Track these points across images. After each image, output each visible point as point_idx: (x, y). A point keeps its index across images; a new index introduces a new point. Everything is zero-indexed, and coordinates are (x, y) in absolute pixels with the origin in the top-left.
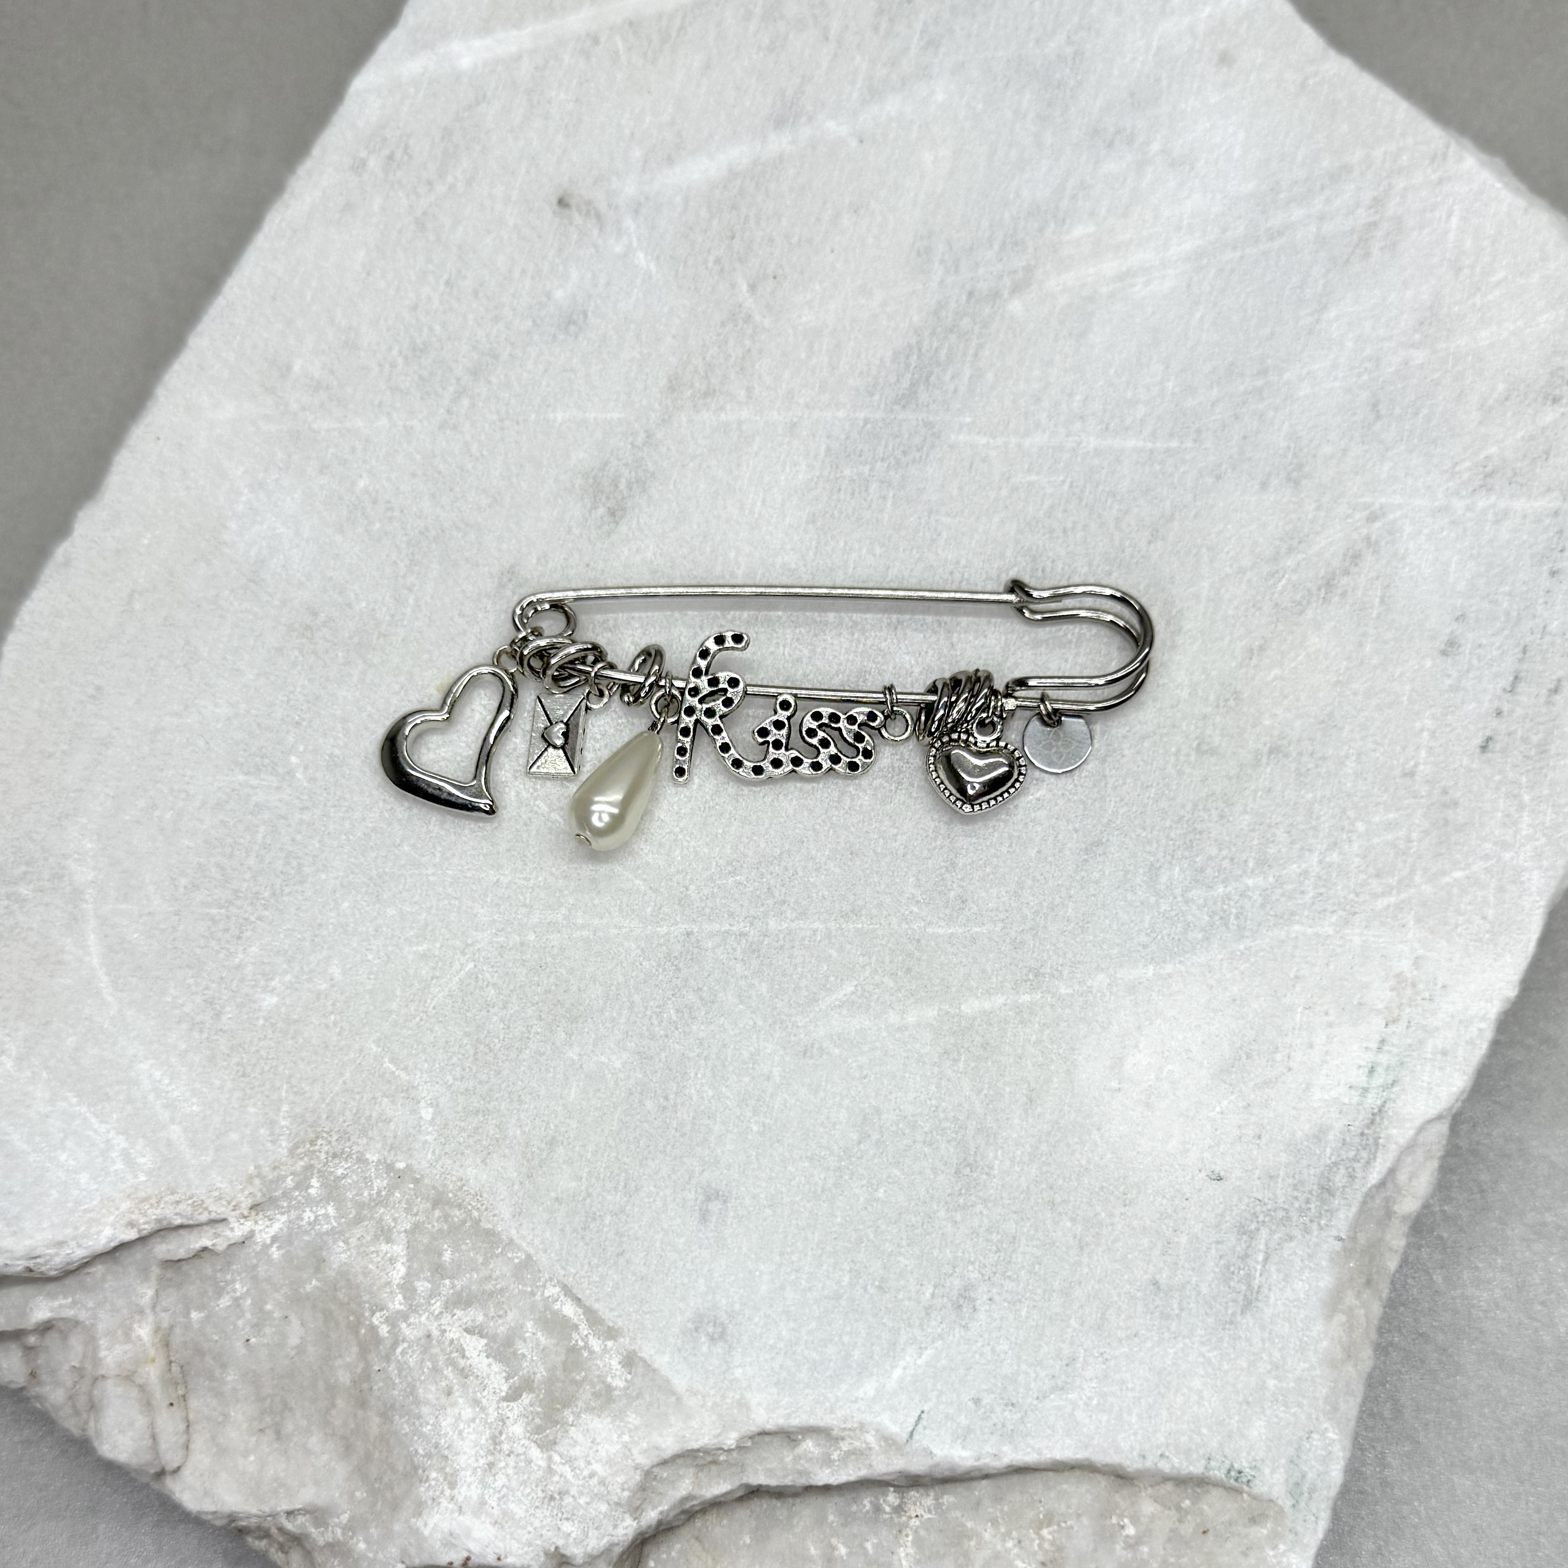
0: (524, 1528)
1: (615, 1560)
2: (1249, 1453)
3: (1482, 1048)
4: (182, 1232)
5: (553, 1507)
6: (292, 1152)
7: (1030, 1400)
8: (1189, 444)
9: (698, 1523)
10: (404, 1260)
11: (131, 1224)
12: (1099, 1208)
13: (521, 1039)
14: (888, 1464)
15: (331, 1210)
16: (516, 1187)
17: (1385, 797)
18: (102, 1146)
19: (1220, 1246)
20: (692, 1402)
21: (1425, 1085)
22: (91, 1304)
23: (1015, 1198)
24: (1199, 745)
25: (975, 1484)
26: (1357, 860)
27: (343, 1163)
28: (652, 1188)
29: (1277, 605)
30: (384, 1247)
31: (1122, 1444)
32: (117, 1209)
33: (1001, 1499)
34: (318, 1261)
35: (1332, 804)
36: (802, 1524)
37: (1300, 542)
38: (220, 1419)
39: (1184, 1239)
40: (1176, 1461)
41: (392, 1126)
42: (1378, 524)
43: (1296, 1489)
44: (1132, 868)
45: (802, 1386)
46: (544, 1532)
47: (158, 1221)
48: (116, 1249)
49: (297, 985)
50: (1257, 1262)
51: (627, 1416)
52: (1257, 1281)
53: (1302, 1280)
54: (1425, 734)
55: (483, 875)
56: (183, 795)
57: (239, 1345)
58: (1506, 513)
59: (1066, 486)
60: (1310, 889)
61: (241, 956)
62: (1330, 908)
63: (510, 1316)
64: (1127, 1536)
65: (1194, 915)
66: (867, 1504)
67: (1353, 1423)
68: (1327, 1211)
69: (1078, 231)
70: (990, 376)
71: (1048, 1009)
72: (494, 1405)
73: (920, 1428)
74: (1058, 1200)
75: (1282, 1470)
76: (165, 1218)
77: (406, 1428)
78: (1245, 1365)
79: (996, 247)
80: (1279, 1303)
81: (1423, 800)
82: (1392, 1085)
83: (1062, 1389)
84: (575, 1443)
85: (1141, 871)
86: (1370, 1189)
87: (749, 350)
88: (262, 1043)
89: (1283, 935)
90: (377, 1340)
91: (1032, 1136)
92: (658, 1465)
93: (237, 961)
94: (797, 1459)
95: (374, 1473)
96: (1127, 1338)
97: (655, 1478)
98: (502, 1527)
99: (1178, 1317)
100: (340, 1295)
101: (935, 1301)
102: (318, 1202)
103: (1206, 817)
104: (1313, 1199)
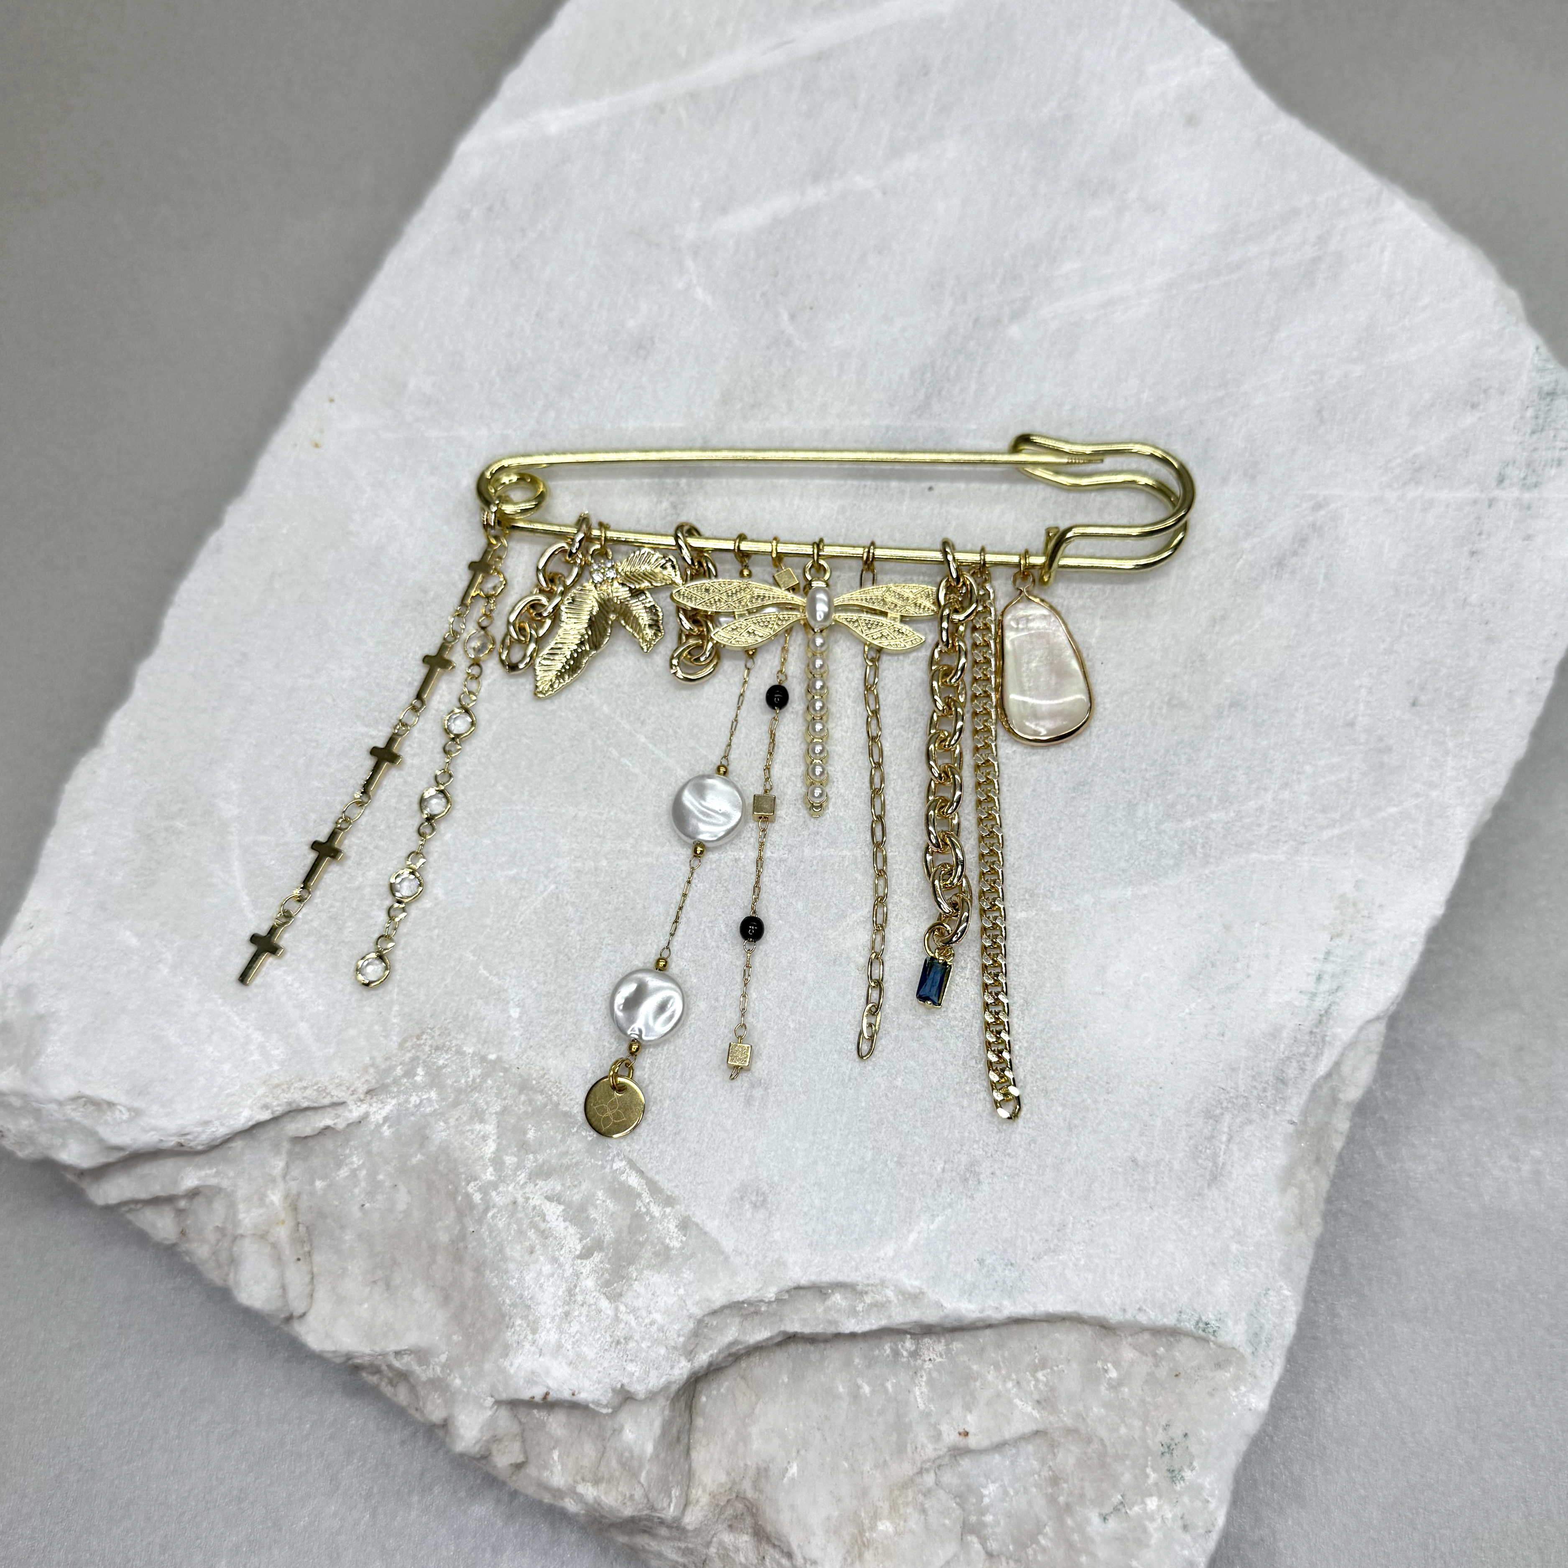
0: (594, 1368)
1: (672, 1395)
2: (1214, 1307)
3: (1414, 958)
4: (309, 1113)
5: (620, 1350)
6: (401, 1046)
7: (1026, 1260)
9: (743, 1364)
10: (495, 1137)
11: (266, 1107)
12: (1085, 1096)
14: (905, 1315)
15: (433, 1095)
16: (590, 1076)
17: (1329, 744)
18: (242, 1040)
19: (1189, 1129)
20: (737, 1261)
21: (1364, 990)
22: (231, 1174)
24: (1170, 700)
25: (979, 1333)
26: (1305, 798)
27: (444, 1055)
30: (478, 1127)
31: (1106, 1299)
32: (255, 1093)
33: (1003, 1346)
34: (421, 1136)
35: (1284, 750)
36: (832, 1366)
37: (1255, 528)
38: (340, 1272)
39: (1159, 1122)
40: (1152, 1315)
41: (486, 1023)
42: (1322, 513)
43: (1254, 1339)
44: (1112, 804)
45: (831, 1247)
46: (612, 1372)
47: (289, 1104)
48: (254, 1126)
50: (1222, 1143)
51: (682, 1272)
52: (1221, 1159)
53: (1260, 1158)
54: (1363, 691)
55: (563, 811)
56: (314, 744)
57: (355, 1209)
58: (1431, 502)
60: (1265, 822)
61: (360, 879)
62: (1283, 839)
63: (584, 1186)
64: (1110, 1378)
65: (1166, 844)
66: (887, 1348)
67: (1303, 1283)
68: (1281, 1098)
69: (1067, 267)
70: (992, 389)
71: (1041, 924)
72: (570, 1262)
75: (1243, 1322)
76: (294, 1101)
77: (496, 1281)
78: (1211, 1231)
79: (998, 281)
80: (1241, 1178)
81: (1361, 747)
82: (1337, 990)
83: (1054, 1251)
84: (638, 1296)
85: (1121, 807)
86: (1318, 1080)
87: (789, 370)
89: (1242, 862)
90: (471, 1206)
92: (709, 1314)
93: (357, 883)
94: (827, 1310)
95: (468, 1320)
96: (1110, 1208)
97: (706, 1326)
98: (576, 1368)
99: (1154, 1189)
100: (441, 1167)
101: (945, 1175)
102: (423, 1088)
103: (1176, 761)
104: (1269, 1088)
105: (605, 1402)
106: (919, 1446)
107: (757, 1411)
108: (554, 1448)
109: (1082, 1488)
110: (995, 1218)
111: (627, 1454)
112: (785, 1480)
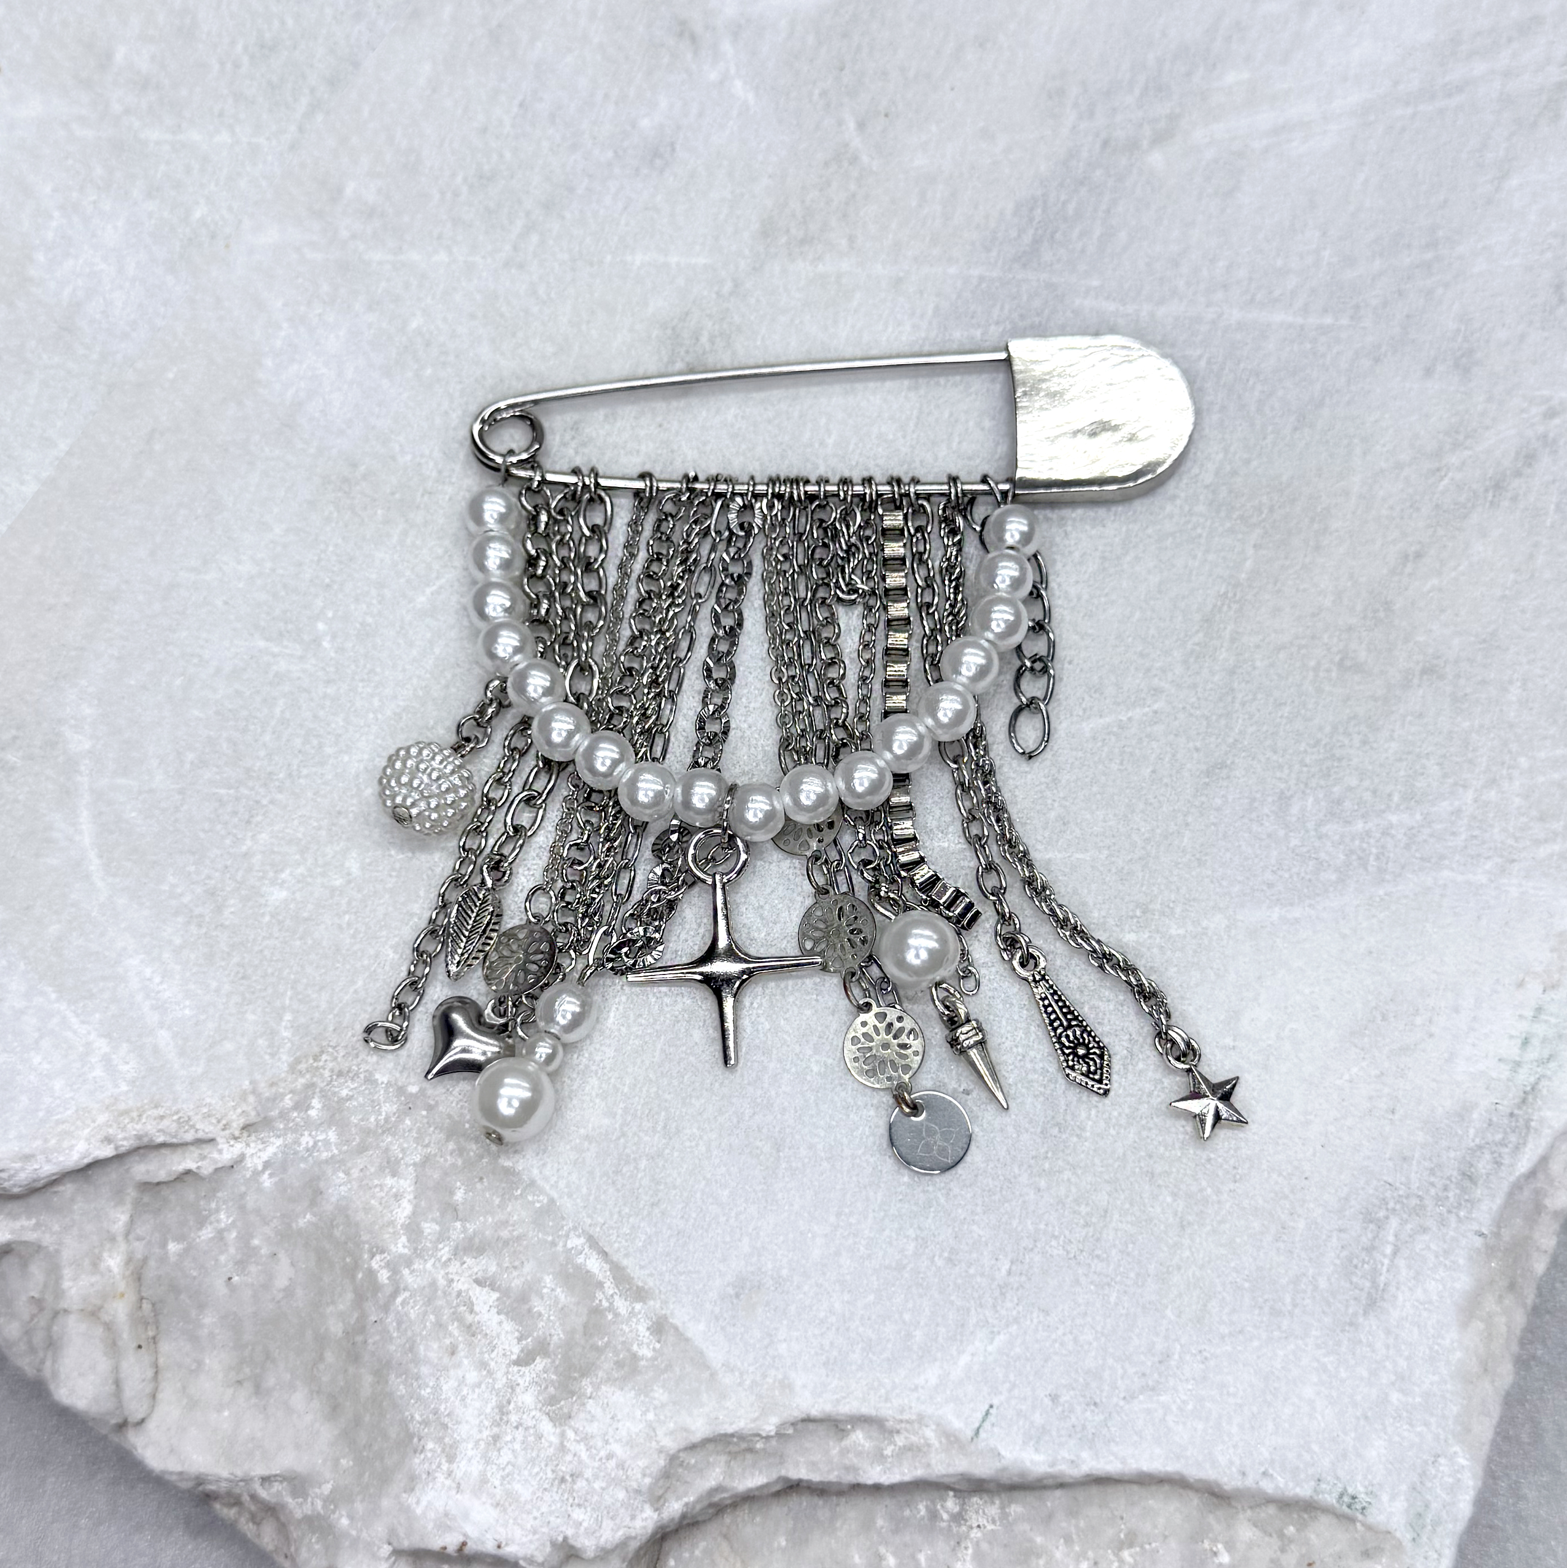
0: (529, 1513)
1: (630, 1556)
2: (1365, 1477)
4: (163, 1151)
5: (564, 1491)
6: (293, 1068)
7: (1115, 1400)
8: (1345, 321)
9: (727, 1519)
10: (411, 1197)
11: (108, 1140)
12: (1204, 1183)
14: (949, 1465)
15: (332, 1135)
18: (81, 1049)
19: (1343, 1235)
20: (727, 1379)
22: (56, 1228)
23: (1108, 1165)
24: (1342, 660)
25: (1047, 1493)
26: (1517, 800)
27: (349, 1083)
28: (695, 1130)
29: (1437, 506)
30: (389, 1181)
31: (1221, 1458)
32: (94, 1121)
33: (1078, 1513)
34: (314, 1192)
35: (1493, 735)
36: (846, 1527)
37: (1467, 437)
38: (194, 1367)
39: (1301, 1224)
40: (1281, 1481)
42: (1557, 421)
43: (1417, 1521)
44: (1258, 796)
45: (854, 1367)
46: (552, 1519)
47: (139, 1137)
48: (89, 1166)
49: (309, 880)
50: (1385, 1256)
51: (652, 1390)
52: (1384, 1278)
53: (1436, 1280)
56: (195, 661)
57: (220, 1283)
60: (1462, 829)
61: (249, 843)
62: (1486, 854)
63: (528, 1268)
64: (1221, 1564)
65: (1328, 852)
66: (922, 1509)
67: (1486, 1448)
68: (1467, 1201)
69: (1231, 78)
70: (1123, 235)
72: (503, 1369)
73: (987, 1425)
75: (1402, 1498)
76: (146, 1135)
77: (402, 1390)
78: (1365, 1374)
79: (1137, 92)
80: (1408, 1304)
82: (1549, 1059)
83: (1153, 1389)
84: (593, 1419)
85: (1270, 799)
86: (1518, 1179)
87: (854, 196)
88: (267, 943)
89: (1430, 880)
90: (375, 1286)
91: (1132, 1095)
92: (686, 1449)
93: (244, 848)
94: (845, 1452)
95: (363, 1439)
96: (1231, 1334)
97: (681, 1465)
98: (505, 1510)
99: (1291, 1314)
100: (337, 1233)
101: (1011, 1280)
102: (319, 1126)
103: (1346, 742)
104: (1453, 1186)
105: (540, 1559)
110: (1076, 1340)
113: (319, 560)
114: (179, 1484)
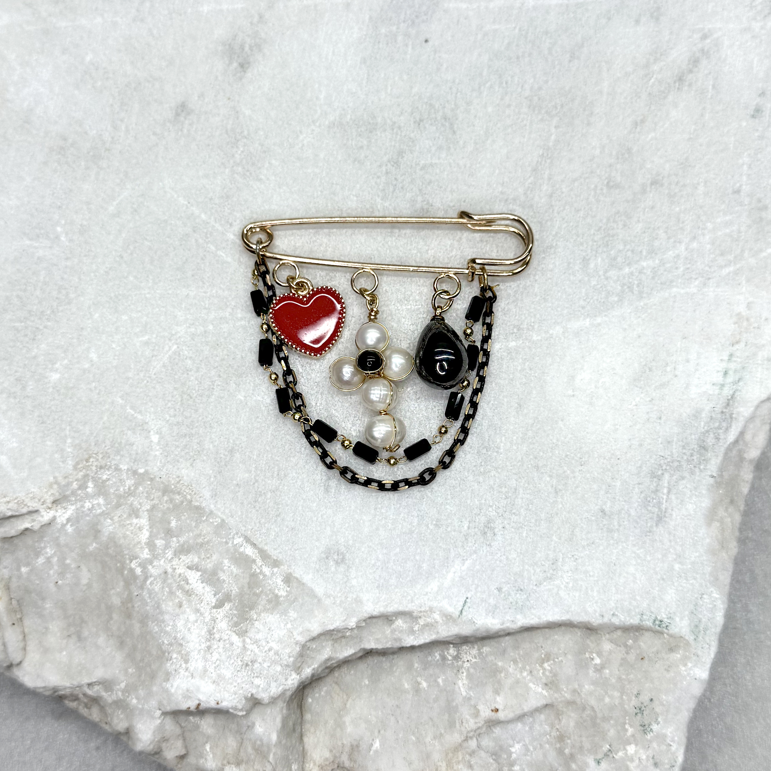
0: (231, 684)
1: (287, 699)
2: (666, 609)
4: (12, 520)
5: (248, 670)
6: (75, 468)
9: (336, 674)
10: (148, 527)
12: (565, 468)
13: (209, 390)
14: (448, 631)
15: (101, 500)
16: (212, 479)
17: (723, 207)
19: (640, 486)
20: (327, 602)
21: (758, 380)
23: (514, 465)
24: (608, 183)
25: (501, 639)
26: (708, 246)
27: (107, 472)
28: (294, 474)
30: (135, 521)
31: (589, 609)
33: (518, 647)
34: (96, 532)
35: (691, 213)
36: (399, 670)
37: (661, 55)
38: (44, 631)
39: (618, 483)
40: (622, 618)
41: (135, 448)
42: (708, 41)
43: (696, 629)
44: (572, 261)
45: (393, 587)
46: (244, 685)
49: (71, 366)
50: (663, 494)
51: (288, 612)
52: (664, 506)
53: (691, 503)
54: (745, 167)
55: (178, 292)
57: (52, 585)
59: (517, 31)
60: (681, 265)
61: (35, 350)
62: (694, 276)
63: (214, 557)
64: (596, 664)
65: (611, 286)
66: (437, 655)
67: (727, 588)
68: (704, 460)
71: (526, 349)
72: (208, 611)
73: (465, 608)
74: (541, 464)
75: (687, 618)
76: (2, 512)
77: (156, 629)
78: (660, 556)
80: (678, 517)
81: (746, 207)
82: (739, 381)
83: (551, 578)
84: (259, 631)
85: (578, 262)
86: (729, 445)
88: (52, 403)
89: (667, 295)
90: (135, 577)
91: (522, 427)
92: (310, 640)
93: (33, 354)
94: (393, 631)
95: (138, 656)
96: (588, 545)
97: (308, 649)
98: (218, 684)
99: (618, 530)
100: (111, 551)
101: (470, 531)
102: (93, 496)
103: (615, 226)
104: (695, 453)
105: (240, 707)
106: (464, 721)
107: (348, 706)
108: (207, 742)
109: (581, 742)
110: (507, 559)
111: (258, 742)
112: (372, 752)
113: (53, 194)
114: (44, 693)
